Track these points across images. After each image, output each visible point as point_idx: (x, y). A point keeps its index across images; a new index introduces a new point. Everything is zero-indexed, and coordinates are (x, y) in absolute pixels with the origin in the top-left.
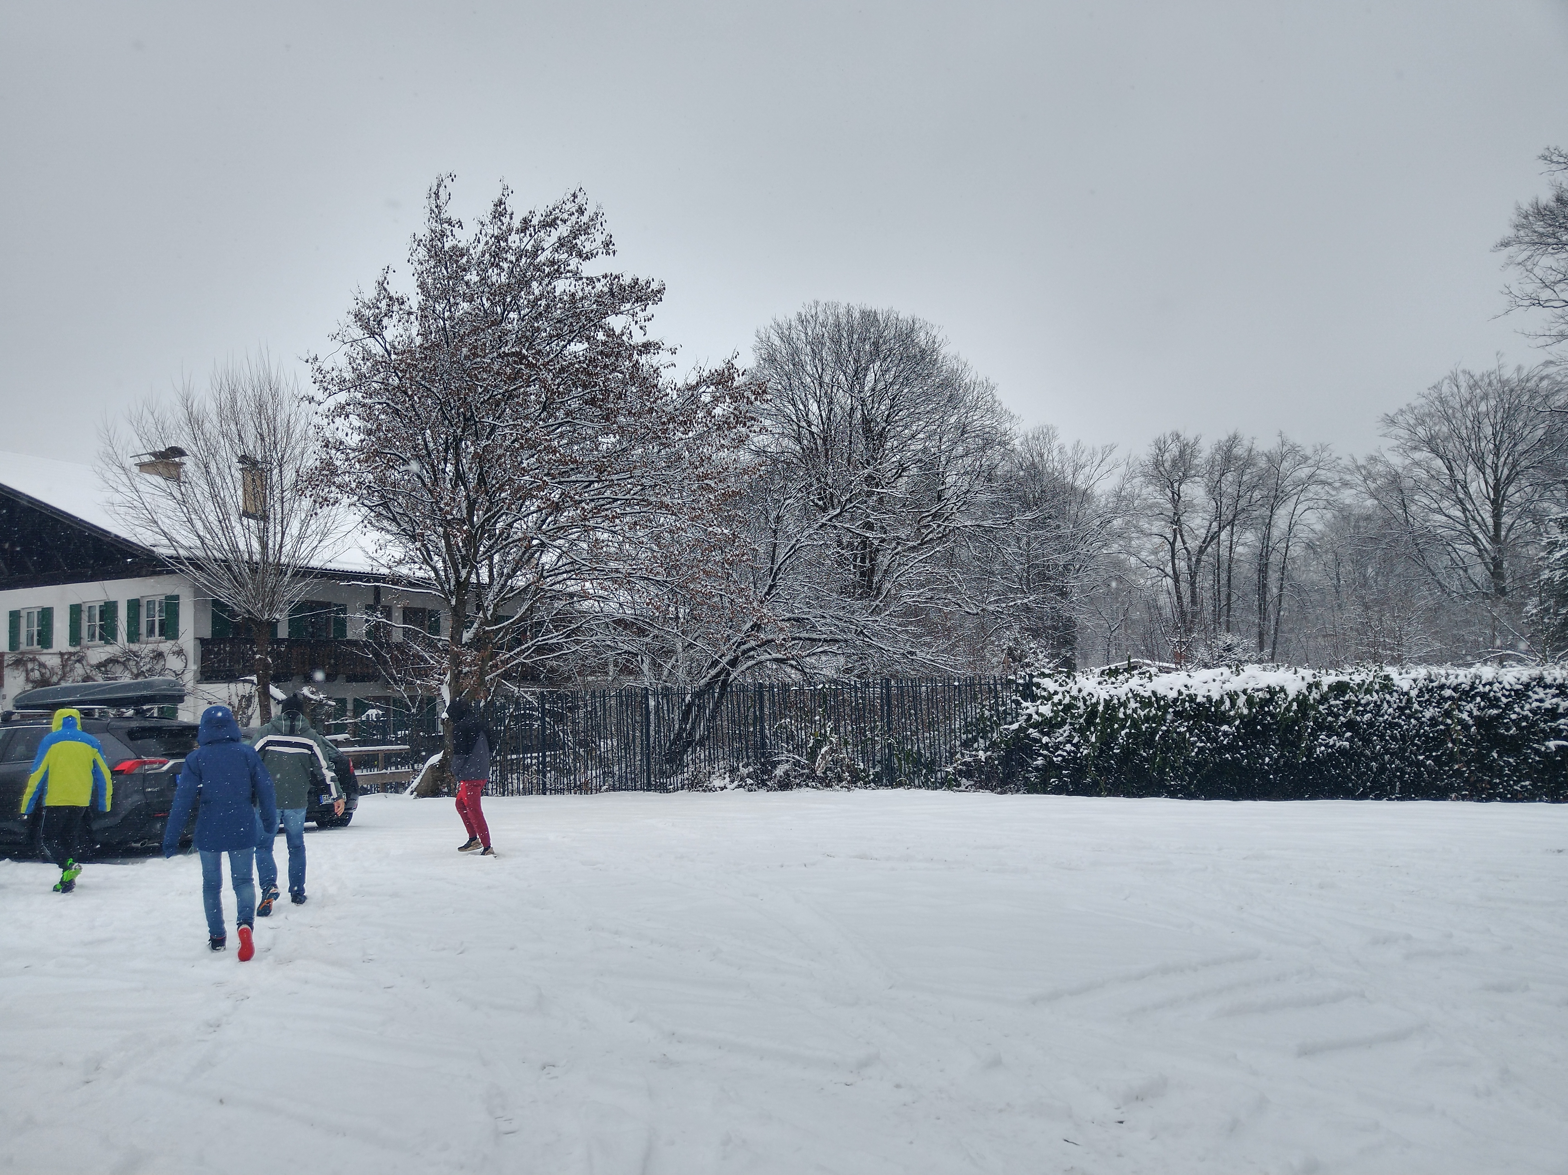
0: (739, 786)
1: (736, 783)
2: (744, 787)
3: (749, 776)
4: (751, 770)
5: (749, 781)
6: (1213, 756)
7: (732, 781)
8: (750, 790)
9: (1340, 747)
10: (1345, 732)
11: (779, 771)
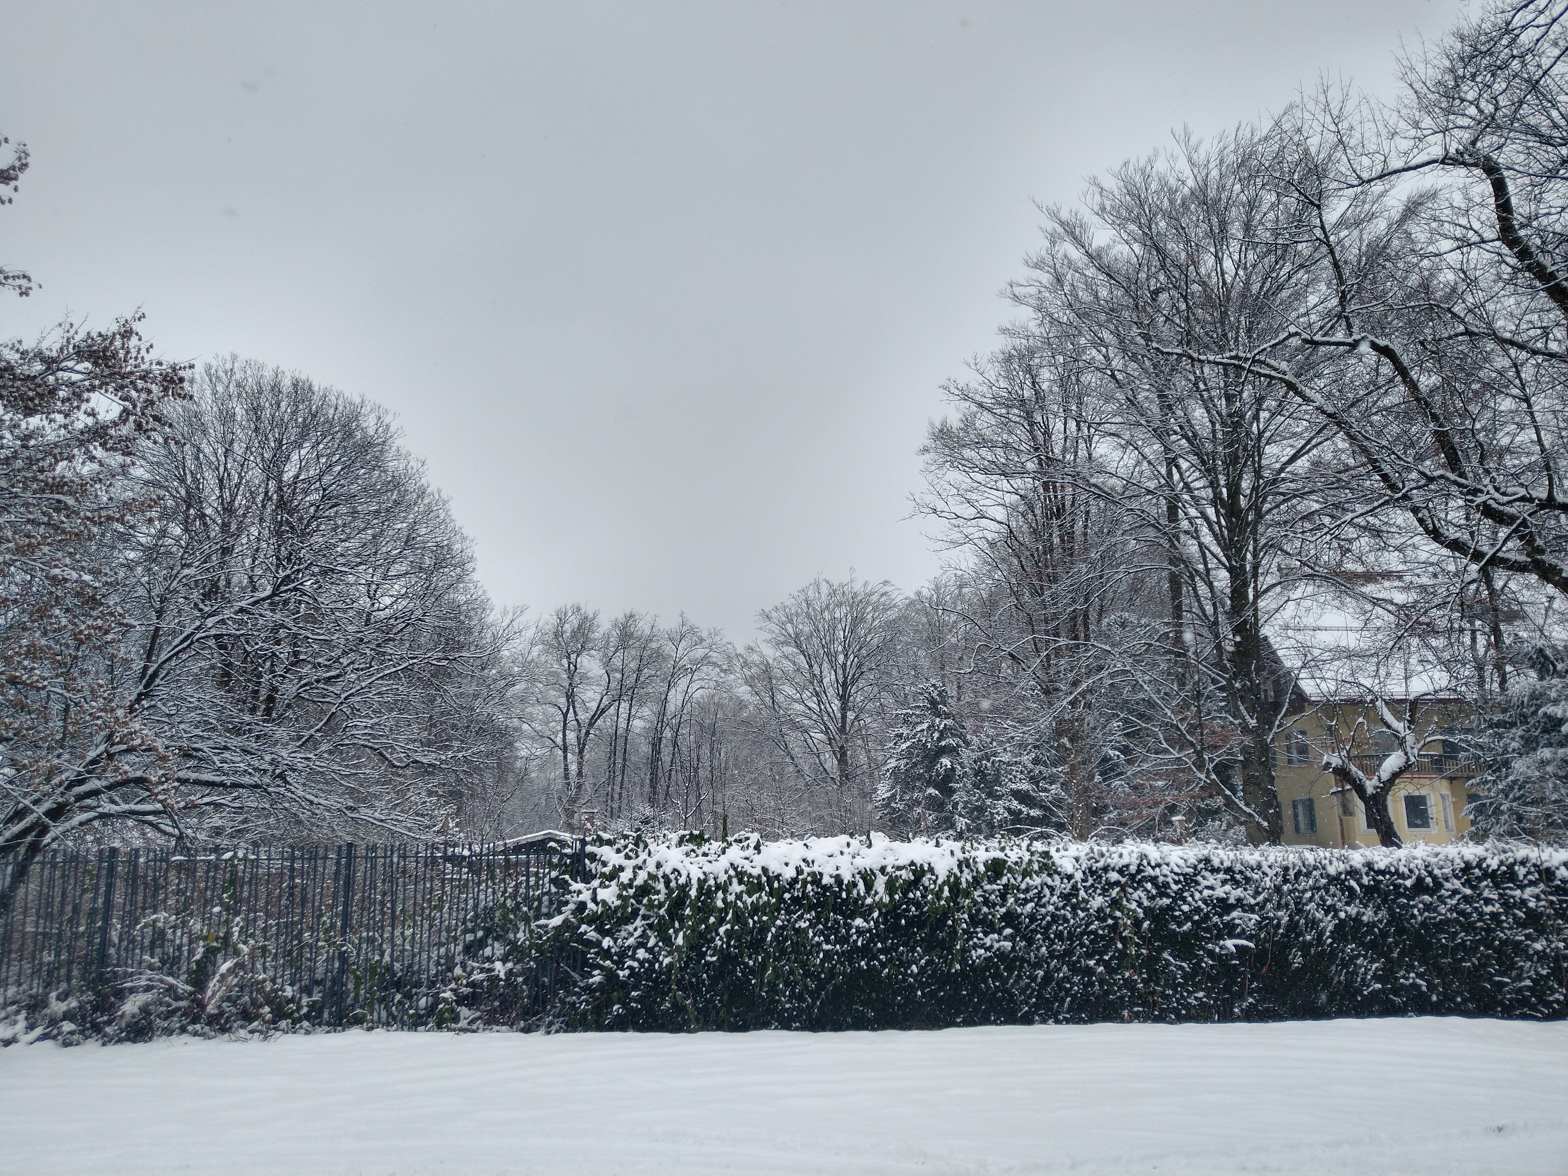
0: (44, 1037)
1: (38, 1031)
2: (54, 1038)
3: (68, 1016)
4: (74, 1004)
5: (68, 1026)
6: (842, 964)
7: (31, 1027)
8: (66, 1044)
9: (998, 949)
10: (1004, 928)
11: (131, 1006)
